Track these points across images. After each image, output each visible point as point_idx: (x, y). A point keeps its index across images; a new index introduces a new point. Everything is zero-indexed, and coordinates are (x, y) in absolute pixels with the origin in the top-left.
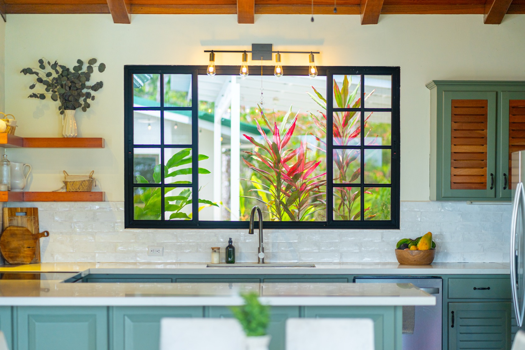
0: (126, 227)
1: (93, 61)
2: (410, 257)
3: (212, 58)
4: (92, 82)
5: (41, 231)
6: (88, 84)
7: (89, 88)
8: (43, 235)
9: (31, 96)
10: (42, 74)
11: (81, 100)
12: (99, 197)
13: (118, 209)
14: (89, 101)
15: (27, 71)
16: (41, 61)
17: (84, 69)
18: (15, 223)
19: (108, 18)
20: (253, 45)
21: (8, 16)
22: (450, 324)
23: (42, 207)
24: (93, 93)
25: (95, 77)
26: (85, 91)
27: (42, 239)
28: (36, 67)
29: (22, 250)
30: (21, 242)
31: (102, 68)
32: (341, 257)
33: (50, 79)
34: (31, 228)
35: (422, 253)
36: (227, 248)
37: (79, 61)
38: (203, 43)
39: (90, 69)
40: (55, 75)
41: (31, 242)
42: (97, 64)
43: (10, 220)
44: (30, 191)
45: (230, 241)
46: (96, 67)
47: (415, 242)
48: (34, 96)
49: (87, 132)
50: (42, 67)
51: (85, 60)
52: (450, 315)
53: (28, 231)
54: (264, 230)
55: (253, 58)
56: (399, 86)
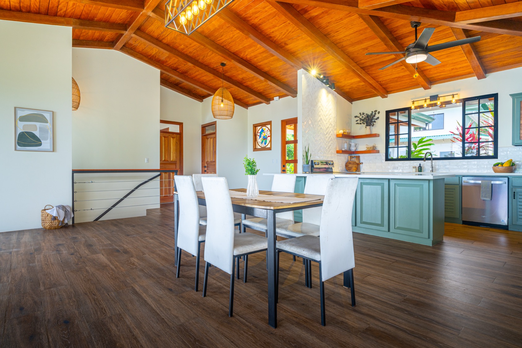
0: (386, 161)
1: (376, 111)
2: (498, 169)
3: (413, 103)
4: (375, 118)
5: (361, 162)
6: (374, 118)
7: (375, 119)
8: (361, 163)
9: (356, 124)
10: (361, 117)
11: (372, 124)
12: (378, 152)
13: (383, 155)
14: (374, 123)
15: (356, 117)
16: (360, 113)
17: (374, 114)
18: (352, 160)
19: (379, 97)
20: (430, 96)
21: (353, 102)
22: (513, 197)
23: (361, 155)
24: (376, 120)
25: (377, 116)
26: (373, 120)
27: (361, 165)
28: (359, 115)
29: (353, 168)
30: (353, 165)
31: (379, 113)
32: (468, 170)
33: (363, 118)
34: (357, 162)
35: (504, 168)
36: (419, 167)
37: (372, 112)
38: (412, 99)
39: (375, 114)
40: (364, 117)
41: (356, 166)
42: (377, 112)
43: (350, 159)
44: (358, 150)
45: (420, 164)
46: (377, 113)
47: (502, 164)
48: (358, 123)
49: (374, 132)
50: (361, 115)
51: (373, 111)
52: (513, 193)
53: (355, 162)
54: (433, 161)
55: (430, 101)
56: (498, 101)
